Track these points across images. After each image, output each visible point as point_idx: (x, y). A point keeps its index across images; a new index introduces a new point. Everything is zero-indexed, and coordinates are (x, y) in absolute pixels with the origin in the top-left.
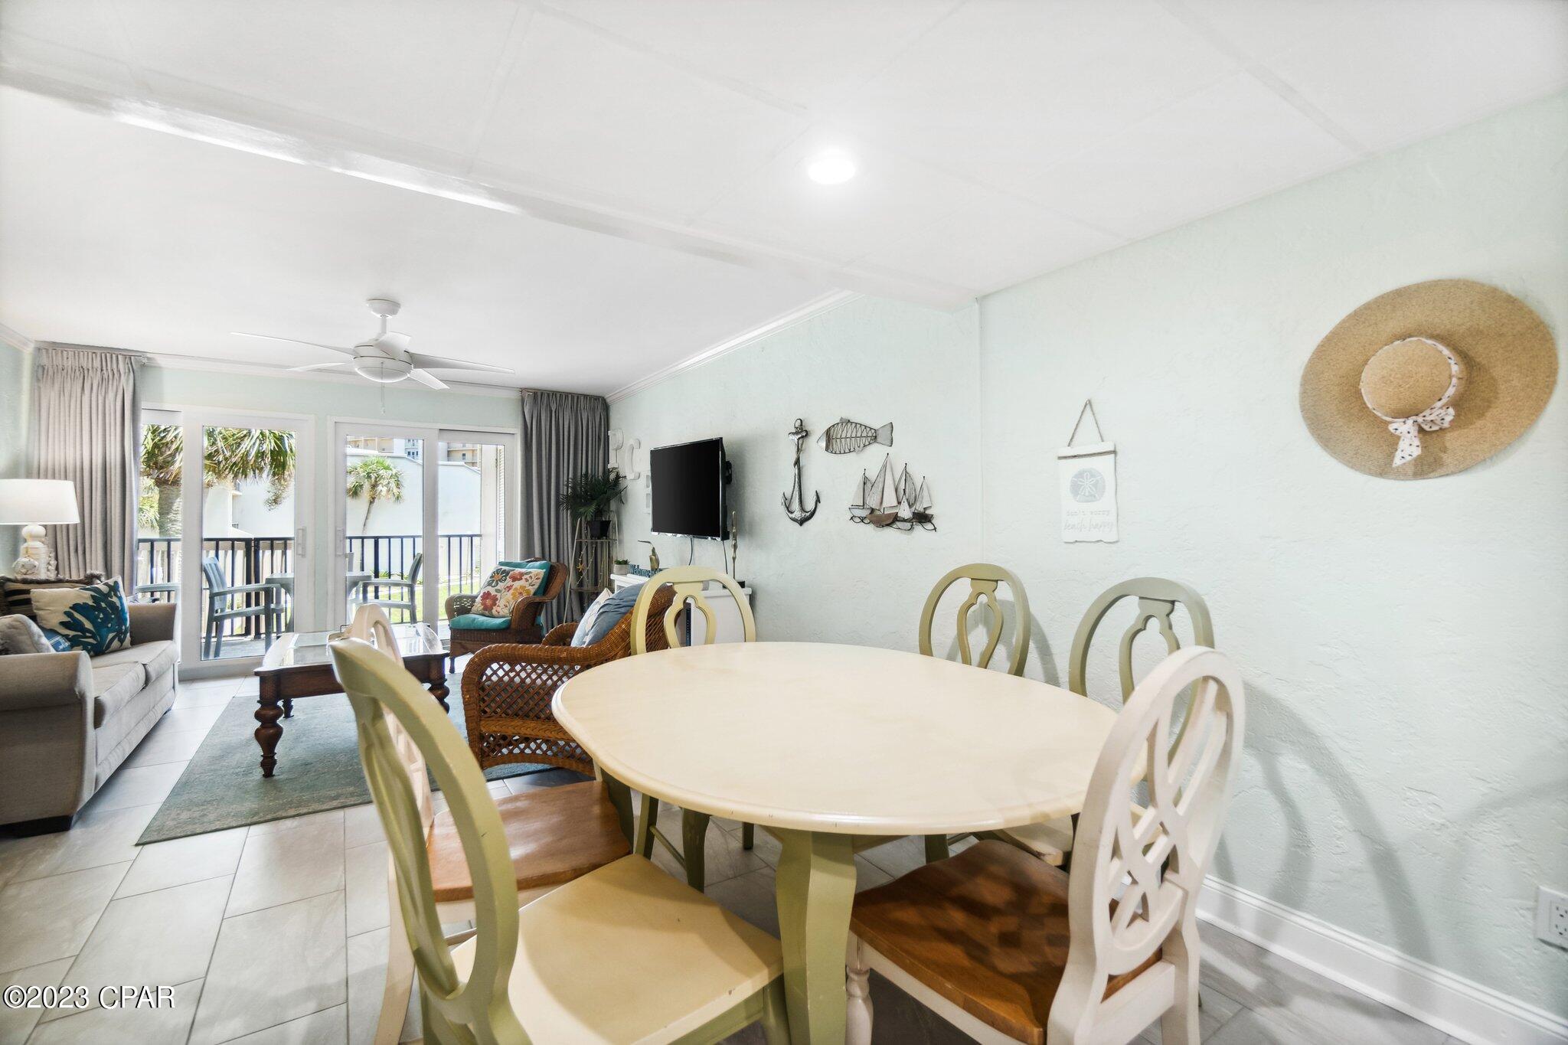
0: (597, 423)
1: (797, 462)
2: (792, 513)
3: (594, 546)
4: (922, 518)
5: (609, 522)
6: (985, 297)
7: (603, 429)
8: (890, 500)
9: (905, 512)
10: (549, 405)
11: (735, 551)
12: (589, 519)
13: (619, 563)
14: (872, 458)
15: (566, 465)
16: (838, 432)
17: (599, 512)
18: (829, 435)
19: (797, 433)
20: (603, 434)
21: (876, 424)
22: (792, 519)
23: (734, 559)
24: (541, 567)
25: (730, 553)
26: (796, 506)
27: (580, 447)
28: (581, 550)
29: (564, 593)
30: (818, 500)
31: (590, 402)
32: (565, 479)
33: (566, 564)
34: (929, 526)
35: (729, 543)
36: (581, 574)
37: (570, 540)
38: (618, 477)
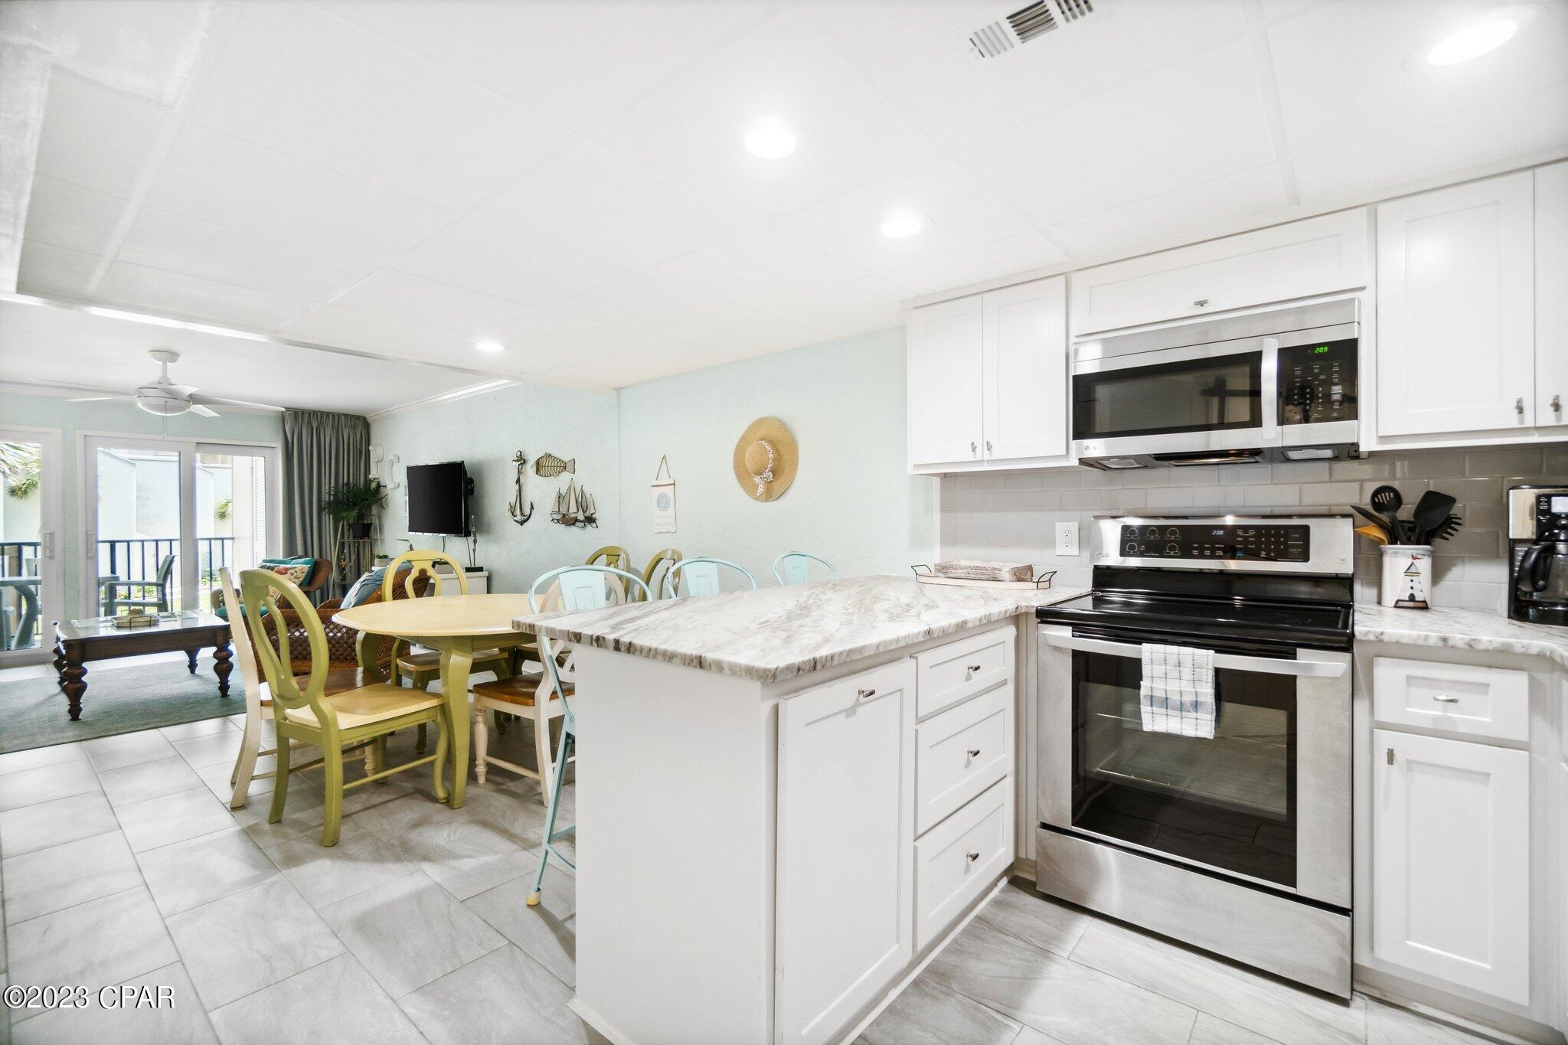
0: (358, 439)
1: (518, 481)
2: (515, 516)
3: (356, 545)
4: (590, 520)
5: (371, 524)
6: (621, 388)
7: (364, 443)
8: (573, 508)
9: (581, 517)
10: (309, 422)
11: (475, 545)
12: (351, 522)
13: (380, 557)
14: (563, 481)
15: (327, 474)
16: (544, 463)
17: (361, 516)
18: (538, 463)
19: (518, 461)
20: (364, 448)
21: (566, 460)
22: (516, 521)
23: (474, 550)
24: (305, 563)
25: (472, 546)
26: (518, 512)
27: (341, 459)
28: (343, 548)
29: (328, 586)
30: (532, 508)
31: (351, 421)
32: (327, 488)
33: (329, 559)
34: (594, 525)
35: (471, 539)
36: (344, 569)
37: (332, 541)
38: (379, 486)
